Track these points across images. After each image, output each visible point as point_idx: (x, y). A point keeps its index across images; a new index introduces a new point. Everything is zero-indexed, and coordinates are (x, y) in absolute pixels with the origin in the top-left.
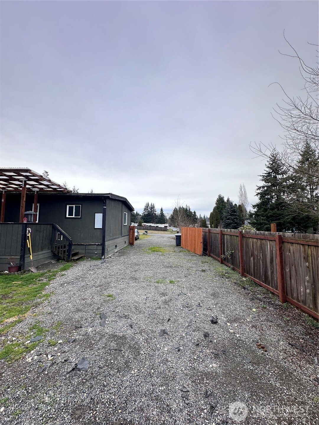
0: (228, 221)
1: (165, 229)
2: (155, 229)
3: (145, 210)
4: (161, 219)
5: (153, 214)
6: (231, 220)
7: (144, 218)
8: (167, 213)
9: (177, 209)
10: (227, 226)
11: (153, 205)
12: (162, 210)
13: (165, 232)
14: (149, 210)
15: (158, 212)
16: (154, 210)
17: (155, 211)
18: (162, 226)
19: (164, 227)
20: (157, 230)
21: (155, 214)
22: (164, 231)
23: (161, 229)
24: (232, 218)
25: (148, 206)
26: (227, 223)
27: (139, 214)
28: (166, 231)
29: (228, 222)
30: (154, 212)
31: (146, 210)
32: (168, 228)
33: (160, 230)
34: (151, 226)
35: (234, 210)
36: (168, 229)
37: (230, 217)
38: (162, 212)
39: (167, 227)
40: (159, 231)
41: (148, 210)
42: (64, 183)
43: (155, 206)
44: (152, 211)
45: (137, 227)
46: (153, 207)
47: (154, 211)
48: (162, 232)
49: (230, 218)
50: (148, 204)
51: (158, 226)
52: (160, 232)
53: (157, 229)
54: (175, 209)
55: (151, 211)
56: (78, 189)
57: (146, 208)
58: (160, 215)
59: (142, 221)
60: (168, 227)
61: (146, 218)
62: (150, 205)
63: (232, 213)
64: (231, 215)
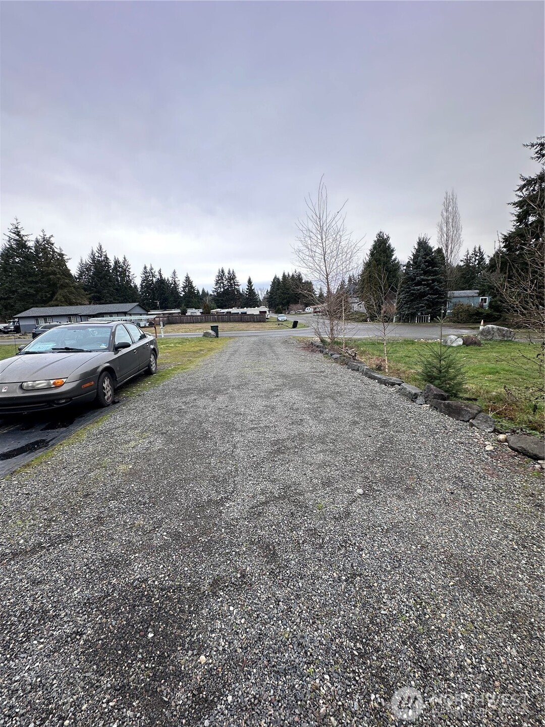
0: (419, 287)
1: (261, 319)
2: (239, 319)
3: (218, 283)
4: (250, 299)
5: (233, 291)
6: (425, 285)
7: (218, 300)
8: (260, 289)
9: (278, 279)
10: (412, 301)
11: (231, 272)
12: (250, 282)
13: (262, 323)
14: (226, 283)
15: (243, 287)
16: (234, 282)
17: (238, 285)
18: (255, 311)
19: (258, 313)
20: (244, 322)
21: (238, 291)
22: (260, 321)
23: (253, 319)
24: (429, 280)
25: (224, 274)
26: (413, 294)
27: (208, 294)
28: (264, 321)
29: (418, 290)
30: (236, 287)
31: (221, 283)
32: (269, 315)
33: (250, 321)
34: (230, 312)
35: (432, 260)
36: (267, 318)
37: (422, 277)
38: (251, 287)
39: (265, 312)
40: (249, 324)
41: (223, 283)
42: (15, 222)
43: (236, 275)
44: (231, 284)
45: (199, 316)
46: (232, 278)
47: (235, 285)
48: (257, 325)
49: (423, 280)
50: (223, 271)
51: (246, 313)
52: (252, 325)
53: (243, 318)
54: (274, 280)
55: (229, 286)
56: (52, 236)
57: (219, 280)
58: (247, 292)
59: (213, 305)
60: (268, 313)
61: (222, 300)
62: (226, 274)
63: (428, 266)
64: (426, 273)
